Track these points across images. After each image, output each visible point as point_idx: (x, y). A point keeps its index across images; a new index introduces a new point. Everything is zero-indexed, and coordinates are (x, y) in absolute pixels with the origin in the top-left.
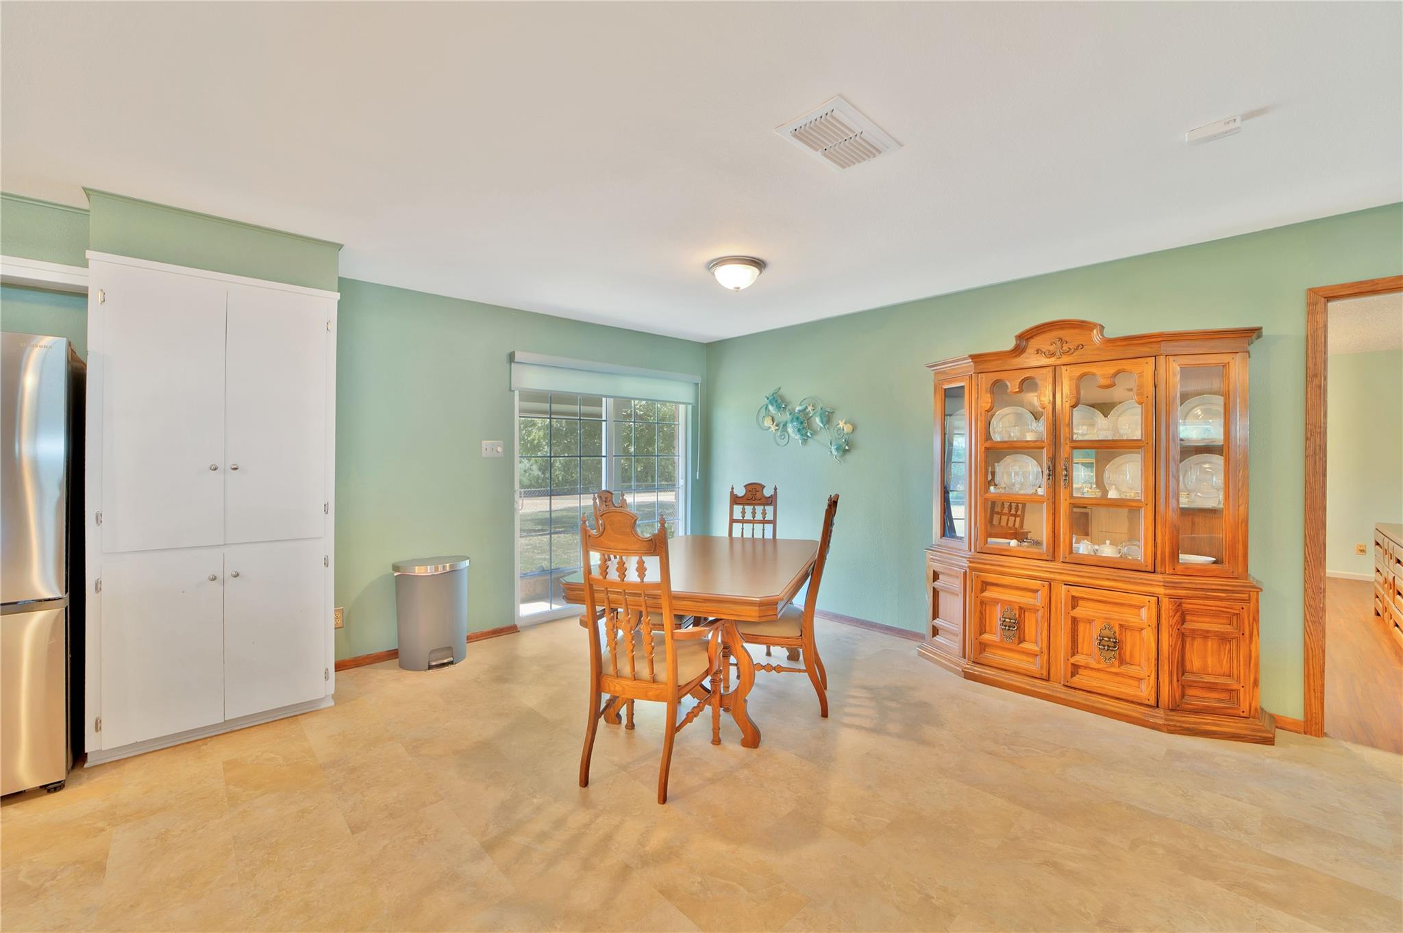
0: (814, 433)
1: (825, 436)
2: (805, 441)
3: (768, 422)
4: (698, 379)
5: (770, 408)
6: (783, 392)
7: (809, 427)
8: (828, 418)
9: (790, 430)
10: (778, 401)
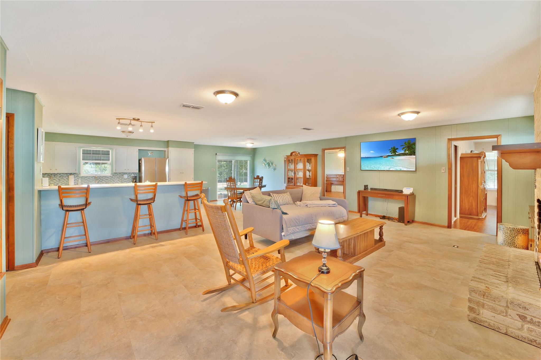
0: (270, 166)
1: (272, 167)
2: (269, 168)
3: (263, 164)
4: (251, 156)
5: (264, 162)
6: (266, 159)
7: (269, 165)
8: (272, 164)
9: (267, 166)
10: (265, 160)
